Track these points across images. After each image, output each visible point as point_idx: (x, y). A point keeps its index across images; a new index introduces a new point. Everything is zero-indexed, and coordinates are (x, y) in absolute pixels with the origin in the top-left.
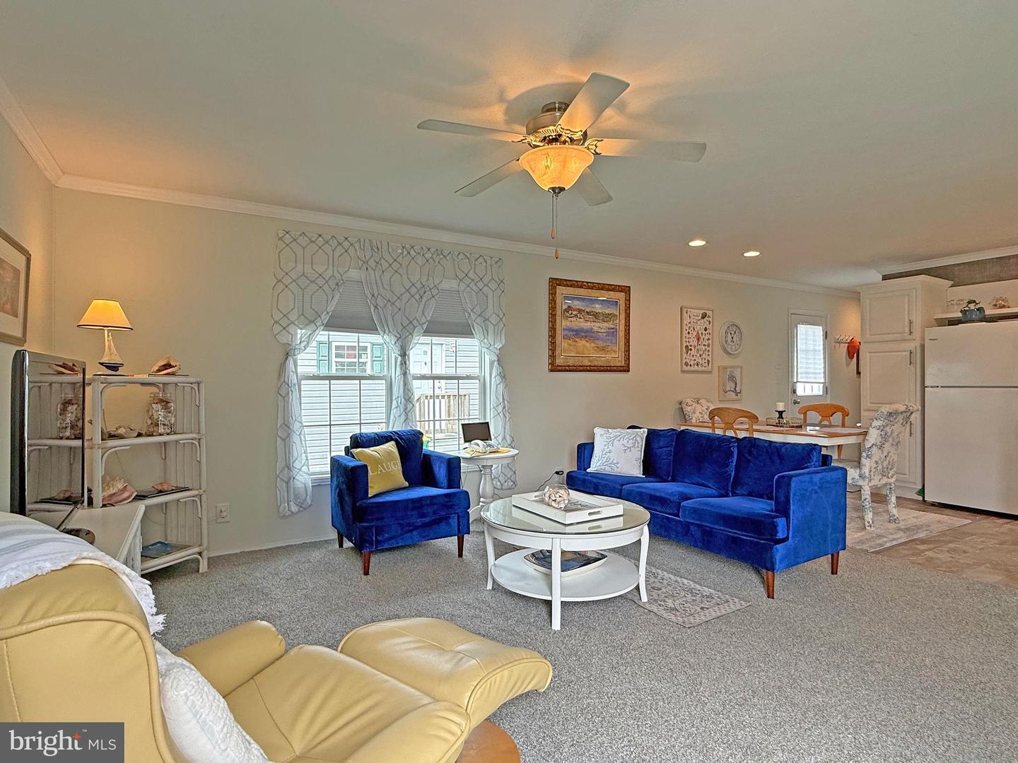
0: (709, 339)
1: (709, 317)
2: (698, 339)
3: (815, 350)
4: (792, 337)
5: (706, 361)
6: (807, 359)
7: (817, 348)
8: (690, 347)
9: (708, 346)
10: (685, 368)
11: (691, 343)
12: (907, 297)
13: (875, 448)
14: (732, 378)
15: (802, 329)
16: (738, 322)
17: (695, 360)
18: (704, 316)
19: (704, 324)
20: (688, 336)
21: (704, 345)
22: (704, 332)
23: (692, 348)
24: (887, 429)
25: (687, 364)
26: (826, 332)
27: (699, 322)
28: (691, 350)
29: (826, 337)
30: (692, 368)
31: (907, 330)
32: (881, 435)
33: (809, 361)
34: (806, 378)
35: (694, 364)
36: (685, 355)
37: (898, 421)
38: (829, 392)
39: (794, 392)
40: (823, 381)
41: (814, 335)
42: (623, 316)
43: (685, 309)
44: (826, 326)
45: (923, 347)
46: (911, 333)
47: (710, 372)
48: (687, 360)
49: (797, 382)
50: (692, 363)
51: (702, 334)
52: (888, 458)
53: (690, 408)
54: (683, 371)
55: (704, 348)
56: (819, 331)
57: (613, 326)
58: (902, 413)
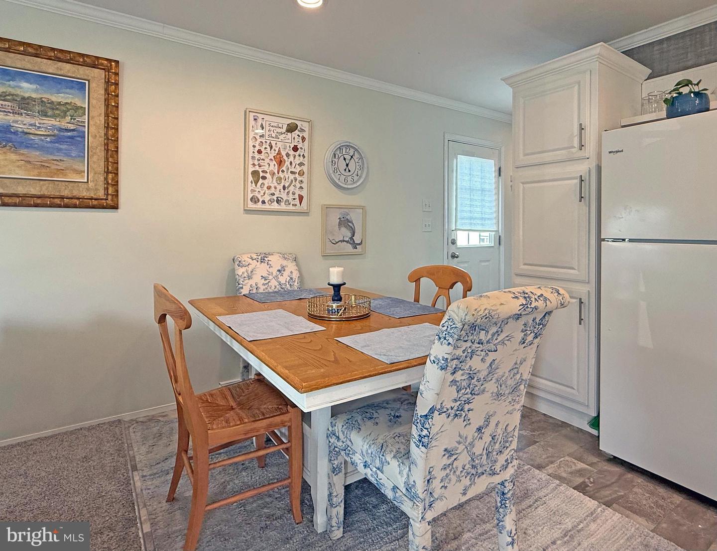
0: (301, 164)
1: (302, 130)
2: (280, 163)
3: (483, 190)
4: (450, 170)
5: (297, 196)
6: (471, 200)
7: (487, 187)
8: (261, 174)
9: (301, 173)
10: (251, 206)
11: (266, 168)
12: (576, 87)
13: (438, 420)
14: (345, 222)
15: (463, 162)
16: (356, 142)
17: (273, 194)
18: (291, 129)
19: (292, 139)
20: (257, 156)
21: (292, 172)
22: (292, 153)
23: (268, 175)
24: (475, 363)
25: (254, 200)
26: (500, 169)
27: (282, 137)
28: (264, 178)
29: (500, 175)
30: (267, 207)
31: (576, 143)
32: (454, 382)
33: (474, 203)
34: (471, 224)
35: (271, 201)
36: (250, 186)
37: (509, 338)
38: (502, 242)
39: (454, 242)
40: (495, 228)
41: (482, 171)
42: (99, 110)
43: (252, 115)
44: (500, 159)
45: (599, 169)
46: (581, 146)
47: (305, 214)
48: (256, 194)
49: (456, 230)
50: (267, 198)
51: (288, 155)
52: (488, 432)
53: (244, 269)
54: (247, 211)
55: (292, 177)
56: (490, 166)
57: (72, 127)
58: (518, 317)
